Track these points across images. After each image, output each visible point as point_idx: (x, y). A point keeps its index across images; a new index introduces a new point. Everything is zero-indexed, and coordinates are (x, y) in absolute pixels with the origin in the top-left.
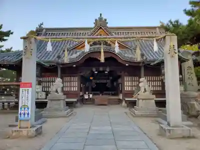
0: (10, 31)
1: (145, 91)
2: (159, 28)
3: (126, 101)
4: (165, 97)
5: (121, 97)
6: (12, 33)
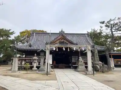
1: (81, 62)
2: (87, 34)
3: (73, 67)
4: (87, 65)
5: (70, 65)
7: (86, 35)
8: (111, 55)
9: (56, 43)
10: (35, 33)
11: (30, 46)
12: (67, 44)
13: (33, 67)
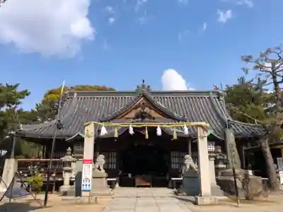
0: (26, 91)
2: (213, 92)
6: (27, 95)
7: (211, 94)
9: (127, 116)
10: (76, 94)
11: (59, 126)
12: (154, 118)
13: (62, 183)
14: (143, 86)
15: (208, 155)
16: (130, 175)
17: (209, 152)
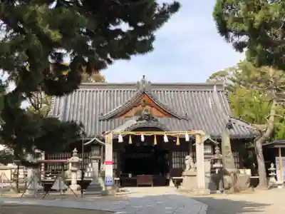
1: (190, 167)
7: (215, 87)
8: (278, 149)
9: (126, 115)
14: (144, 82)
15: (203, 156)
16: (130, 175)
17: (205, 154)
